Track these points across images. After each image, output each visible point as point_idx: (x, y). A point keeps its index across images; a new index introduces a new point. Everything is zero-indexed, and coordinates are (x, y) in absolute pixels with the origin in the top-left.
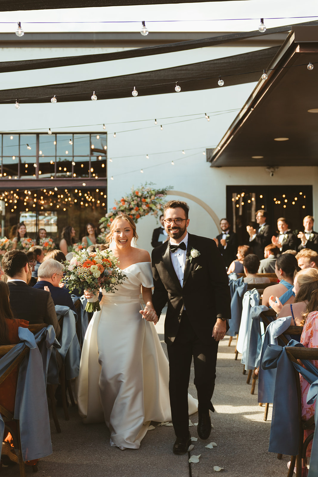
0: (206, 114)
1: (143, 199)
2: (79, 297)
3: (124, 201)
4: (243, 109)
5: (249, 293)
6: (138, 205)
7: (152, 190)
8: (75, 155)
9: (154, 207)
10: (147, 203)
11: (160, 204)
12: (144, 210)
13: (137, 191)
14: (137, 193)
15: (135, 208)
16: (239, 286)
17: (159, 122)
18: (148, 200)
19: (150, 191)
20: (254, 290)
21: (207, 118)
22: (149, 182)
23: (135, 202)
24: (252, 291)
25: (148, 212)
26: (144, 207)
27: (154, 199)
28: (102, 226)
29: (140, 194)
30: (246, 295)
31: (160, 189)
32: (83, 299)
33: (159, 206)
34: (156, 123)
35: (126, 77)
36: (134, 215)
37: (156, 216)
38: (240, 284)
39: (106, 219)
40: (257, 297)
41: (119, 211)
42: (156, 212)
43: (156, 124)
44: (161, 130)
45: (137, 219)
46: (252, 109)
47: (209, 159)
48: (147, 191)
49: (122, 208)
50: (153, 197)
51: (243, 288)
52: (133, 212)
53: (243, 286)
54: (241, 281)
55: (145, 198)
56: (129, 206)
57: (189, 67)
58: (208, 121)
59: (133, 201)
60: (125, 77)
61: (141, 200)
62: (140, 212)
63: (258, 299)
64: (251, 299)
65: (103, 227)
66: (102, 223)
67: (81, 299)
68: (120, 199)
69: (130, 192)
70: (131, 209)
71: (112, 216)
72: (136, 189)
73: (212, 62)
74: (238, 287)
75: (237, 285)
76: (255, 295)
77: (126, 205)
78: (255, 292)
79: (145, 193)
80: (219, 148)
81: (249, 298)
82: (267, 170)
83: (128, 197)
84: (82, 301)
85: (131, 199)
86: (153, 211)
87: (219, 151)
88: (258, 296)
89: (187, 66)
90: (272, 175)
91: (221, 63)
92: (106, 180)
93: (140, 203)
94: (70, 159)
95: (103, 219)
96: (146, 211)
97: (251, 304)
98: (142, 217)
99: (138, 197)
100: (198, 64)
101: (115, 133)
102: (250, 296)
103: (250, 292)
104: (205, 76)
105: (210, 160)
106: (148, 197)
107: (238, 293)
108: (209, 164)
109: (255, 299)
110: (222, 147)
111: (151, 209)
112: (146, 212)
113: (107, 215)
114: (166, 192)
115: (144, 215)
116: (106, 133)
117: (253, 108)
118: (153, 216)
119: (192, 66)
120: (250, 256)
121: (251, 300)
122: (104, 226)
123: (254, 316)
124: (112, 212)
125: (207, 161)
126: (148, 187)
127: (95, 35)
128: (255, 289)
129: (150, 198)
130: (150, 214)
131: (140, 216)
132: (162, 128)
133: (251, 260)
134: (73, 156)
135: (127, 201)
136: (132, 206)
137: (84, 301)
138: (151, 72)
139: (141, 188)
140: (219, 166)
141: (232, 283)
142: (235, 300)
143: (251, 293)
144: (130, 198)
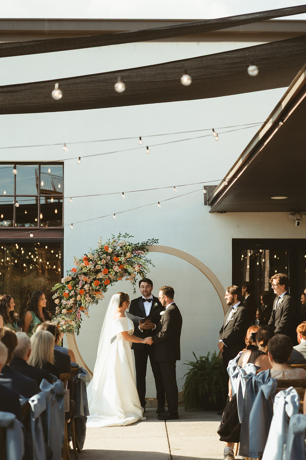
0: (215, 130)
1: (114, 258)
2: (28, 399)
3: (88, 260)
4: (266, 123)
5: (283, 394)
6: (108, 266)
7: (128, 244)
8: (17, 194)
9: (130, 269)
10: (120, 262)
11: (138, 264)
12: (116, 273)
13: (106, 245)
14: (107, 248)
15: (102, 270)
16: (264, 382)
17: (145, 142)
18: (122, 259)
19: (124, 246)
20: (291, 390)
21: (215, 136)
22: (123, 234)
23: (104, 262)
24: (288, 390)
25: (122, 276)
26: (116, 269)
27: (130, 258)
28: (55, 296)
29: (110, 250)
30: (279, 397)
31: (138, 244)
32: (33, 401)
33: (137, 268)
34: (140, 142)
35: (95, 77)
36: (101, 280)
37: (133, 281)
38: (266, 380)
39: (61, 285)
40: (296, 399)
41: (80, 274)
42: (133, 275)
43: (140, 144)
44: (147, 153)
45: (106, 286)
46: (281, 124)
47: (208, 201)
48: (121, 245)
49: (84, 270)
50: (128, 254)
51: (270, 386)
52: (100, 276)
53: (270, 383)
54: (267, 375)
55: (118, 256)
56: (95, 267)
57: (186, 64)
58: (217, 140)
59: (101, 259)
60: (93, 78)
61: (111, 258)
62: (110, 276)
63: (297, 404)
64: (286, 403)
65: (58, 298)
66: (56, 291)
67: (30, 402)
68: (82, 256)
69: (97, 247)
70: (98, 272)
71: (71, 281)
72: (104, 243)
73: (220, 56)
74: (262, 385)
75: (262, 382)
76: (293, 397)
77: (91, 266)
78: (293, 392)
79: (118, 248)
80: (225, 183)
81: (284, 402)
82: (290, 216)
83: (93, 254)
84: (32, 405)
85: (97, 258)
86: (130, 274)
87: (226, 187)
88: (298, 399)
89: (183, 62)
90: (298, 224)
91: (232, 58)
92: (62, 230)
93: (110, 263)
94: (10, 201)
95: (57, 286)
96: (119, 274)
97: (286, 410)
98: (113, 283)
99: (107, 254)
100: (199, 59)
101: (80, 158)
102: (285, 398)
103: (285, 393)
104: (209, 76)
105: (210, 202)
106: (122, 254)
107: (262, 393)
108: (208, 208)
109: (294, 403)
110: (230, 182)
111: (126, 271)
112: (119, 276)
113: (63, 280)
114: (147, 247)
115: (116, 281)
116: (62, 163)
117: (282, 122)
118: (129, 281)
119: (190, 62)
120: (278, 338)
121: (287, 406)
122: (59, 295)
123: (297, 430)
124: (70, 275)
125: (205, 204)
126: (122, 241)
127: (47, 24)
128: (291, 387)
129: (125, 255)
130: (124, 278)
131: (111, 281)
132: (148, 151)
133: (279, 344)
134: (15, 196)
135: (92, 260)
136: (98, 267)
137: (35, 406)
138: (130, 71)
139: (112, 241)
140: (222, 212)
141: (252, 378)
142: (258, 404)
143: (287, 393)
144: (96, 256)
